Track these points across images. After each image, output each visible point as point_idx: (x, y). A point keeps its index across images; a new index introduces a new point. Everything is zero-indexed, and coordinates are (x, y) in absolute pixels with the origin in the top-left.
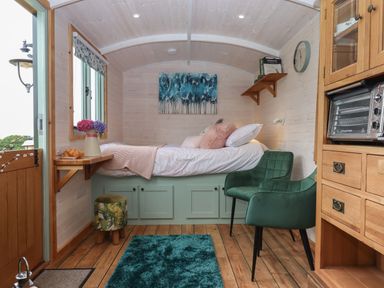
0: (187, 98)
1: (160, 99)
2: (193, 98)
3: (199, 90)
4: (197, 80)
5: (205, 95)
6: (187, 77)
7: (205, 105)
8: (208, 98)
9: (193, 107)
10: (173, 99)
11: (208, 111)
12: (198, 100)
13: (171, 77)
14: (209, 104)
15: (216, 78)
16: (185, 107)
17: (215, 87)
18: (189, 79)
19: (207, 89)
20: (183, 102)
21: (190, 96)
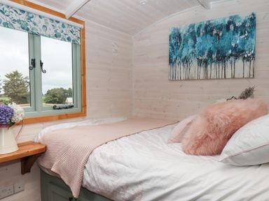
0: (205, 57)
1: (171, 62)
2: (214, 56)
3: (223, 43)
4: (220, 28)
5: (234, 49)
6: (206, 27)
7: (233, 64)
8: (238, 53)
9: (214, 69)
10: (186, 61)
11: (239, 73)
12: (222, 58)
13: (183, 31)
14: (239, 62)
15: (253, 19)
16: (202, 70)
17: (251, 34)
18: (209, 29)
19: (238, 39)
20: (200, 62)
21: (210, 53)
